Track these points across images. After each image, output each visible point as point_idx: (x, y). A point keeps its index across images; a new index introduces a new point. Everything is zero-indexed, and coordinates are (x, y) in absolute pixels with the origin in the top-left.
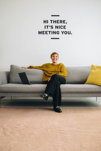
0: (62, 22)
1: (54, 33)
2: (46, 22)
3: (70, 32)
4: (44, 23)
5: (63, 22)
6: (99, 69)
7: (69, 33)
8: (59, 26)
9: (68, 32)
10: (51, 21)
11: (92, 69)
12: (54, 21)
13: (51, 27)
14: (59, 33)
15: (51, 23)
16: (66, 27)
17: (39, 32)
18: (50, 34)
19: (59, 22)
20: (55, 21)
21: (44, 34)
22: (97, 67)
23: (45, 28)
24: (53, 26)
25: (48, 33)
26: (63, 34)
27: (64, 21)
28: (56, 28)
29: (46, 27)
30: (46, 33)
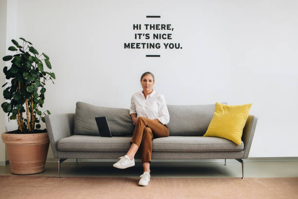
0: (164, 28)
1: (152, 46)
2: (137, 27)
3: (179, 44)
4: (134, 29)
5: (166, 28)
6: (227, 112)
7: (177, 46)
8: (160, 35)
9: (176, 44)
10: (147, 25)
11: (216, 111)
12: (151, 25)
13: (146, 35)
14: (160, 47)
15: (147, 29)
16: (171, 37)
17: (125, 44)
18: (144, 48)
19: (160, 27)
20: (152, 26)
21: (134, 48)
22: (224, 108)
23: (136, 38)
24: (149, 34)
25: (141, 46)
26: (166, 48)
27: (168, 25)
28: (154, 38)
29: (138, 36)
30: (137, 46)
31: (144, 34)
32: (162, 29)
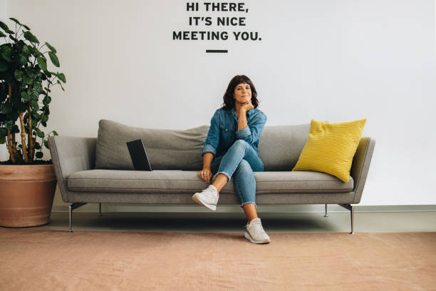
0: (234, 8)
1: (215, 36)
2: (193, 7)
3: (256, 33)
4: (188, 10)
5: (237, 8)
6: (328, 132)
7: (254, 37)
8: (228, 19)
9: (251, 33)
10: (207, 4)
11: (311, 132)
12: (213, 4)
13: (206, 20)
14: (227, 37)
15: (207, 10)
16: (245, 22)
17: (174, 33)
18: (203, 38)
19: (228, 7)
20: (216, 5)
21: (188, 39)
22: (323, 127)
23: (191, 24)
24: (210, 18)
25: (199, 36)
26: (237, 39)
27: (239, 4)
28: (218, 24)
29: (194, 21)
30: (193, 36)
31: (203, 18)
32: (230, 10)
